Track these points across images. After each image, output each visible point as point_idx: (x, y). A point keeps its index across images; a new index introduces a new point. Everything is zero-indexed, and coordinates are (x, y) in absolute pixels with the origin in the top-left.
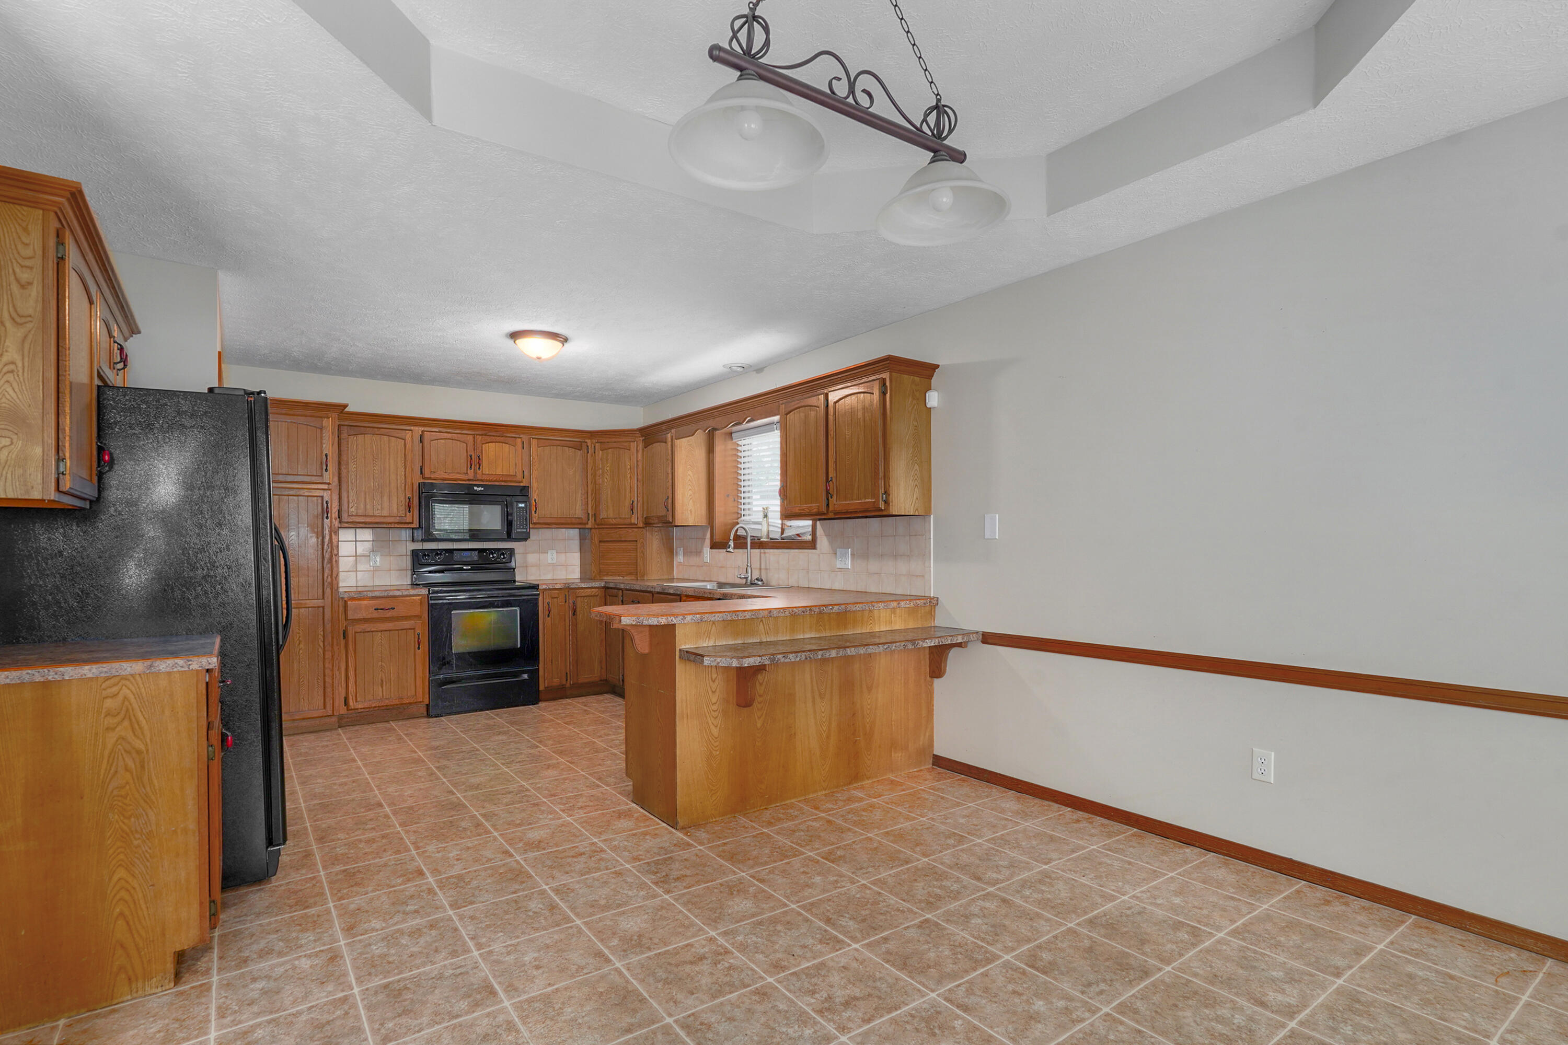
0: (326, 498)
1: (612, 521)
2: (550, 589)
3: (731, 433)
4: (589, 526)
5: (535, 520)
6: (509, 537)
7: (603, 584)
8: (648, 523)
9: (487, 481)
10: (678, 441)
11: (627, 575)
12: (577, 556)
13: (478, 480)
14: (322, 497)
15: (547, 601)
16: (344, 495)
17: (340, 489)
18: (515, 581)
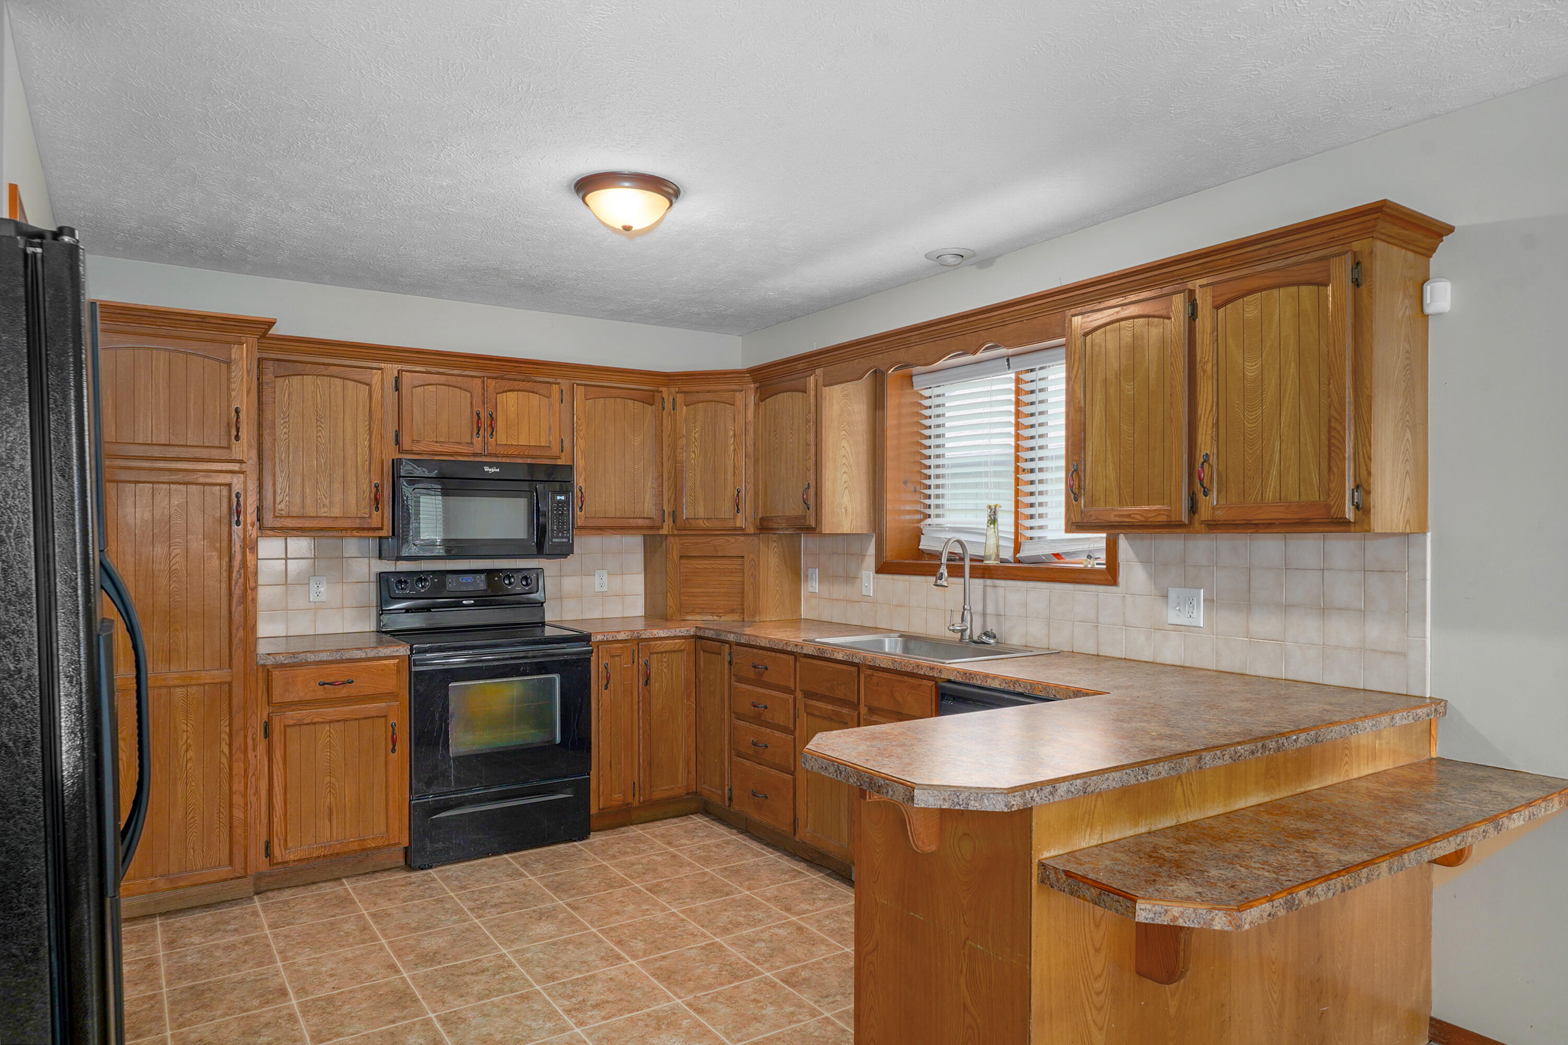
0: (237, 487)
1: (701, 524)
2: (608, 642)
3: (912, 376)
4: (664, 531)
5: (580, 522)
6: (540, 550)
7: (692, 631)
8: (764, 527)
9: (503, 456)
10: (827, 388)
11: (725, 613)
12: (640, 579)
13: (490, 455)
14: (229, 485)
15: (603, 662)
16: (268, 480)
17: (261, 471)
18: (543, 624)
